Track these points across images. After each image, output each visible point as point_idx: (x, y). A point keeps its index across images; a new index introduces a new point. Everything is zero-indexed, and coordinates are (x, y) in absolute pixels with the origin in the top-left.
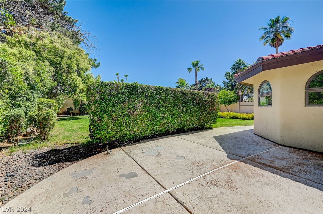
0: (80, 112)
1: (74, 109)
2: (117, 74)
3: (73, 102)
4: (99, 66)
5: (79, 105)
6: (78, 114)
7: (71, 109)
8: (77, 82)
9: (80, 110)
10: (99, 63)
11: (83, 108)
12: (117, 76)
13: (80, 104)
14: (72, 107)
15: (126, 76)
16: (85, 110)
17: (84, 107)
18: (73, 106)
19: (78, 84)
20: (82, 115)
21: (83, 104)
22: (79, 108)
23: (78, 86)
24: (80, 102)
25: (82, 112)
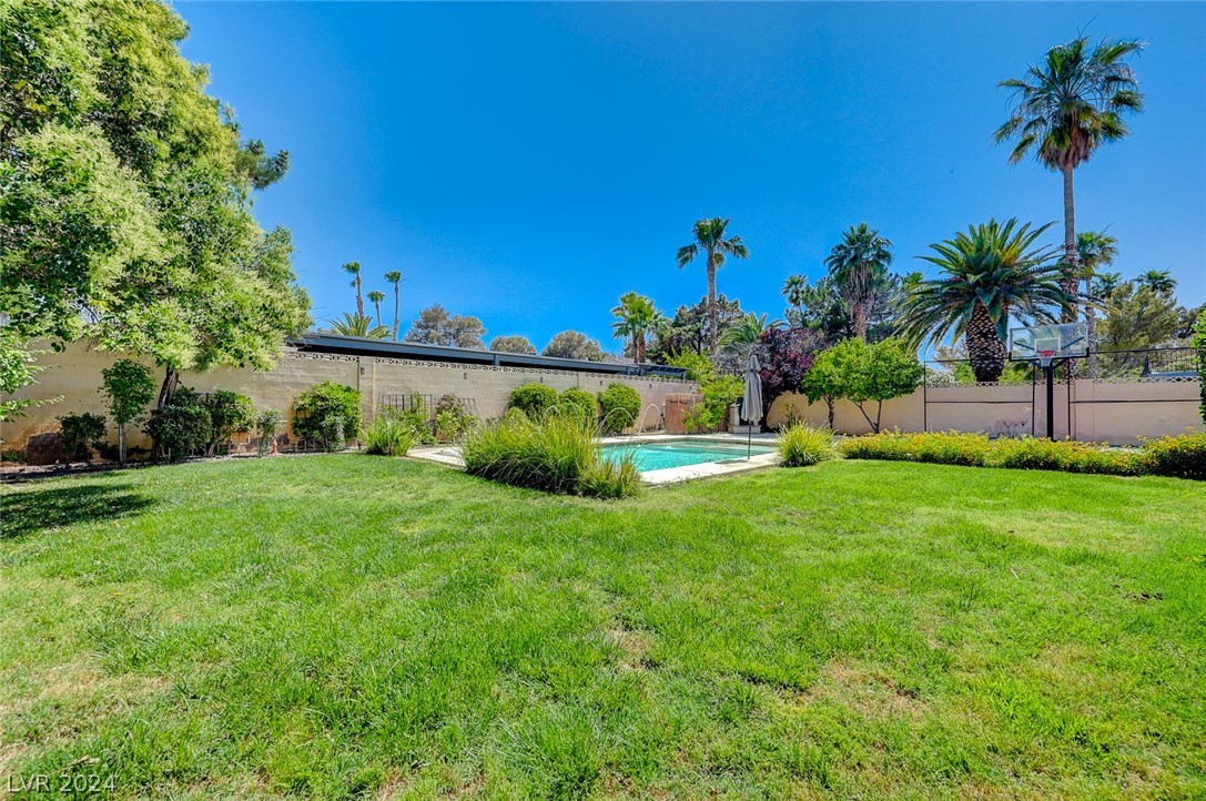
0: (156, 445)
1: (110, 422)
2: (354, 269)
3: (102, 382)
4: (278, 174)
5: (145, 399)
6: (143, 451)
7: (96, 424)
8: (99, 190)
9: (154, 428)
10: (281, 161)
11: (175, 416)
12: (353, 277)
13: (156, 393)
14: (94, 413)
15: (394, 277)
16: (187, 428)
17: (186, 415)
18: (100, 404)
19: (108, 210)
20: (173, 461)
21: (178, 395)
22: (148, 417)
23: (98, 224)
24: (159, 383)
25: (171, 443)
